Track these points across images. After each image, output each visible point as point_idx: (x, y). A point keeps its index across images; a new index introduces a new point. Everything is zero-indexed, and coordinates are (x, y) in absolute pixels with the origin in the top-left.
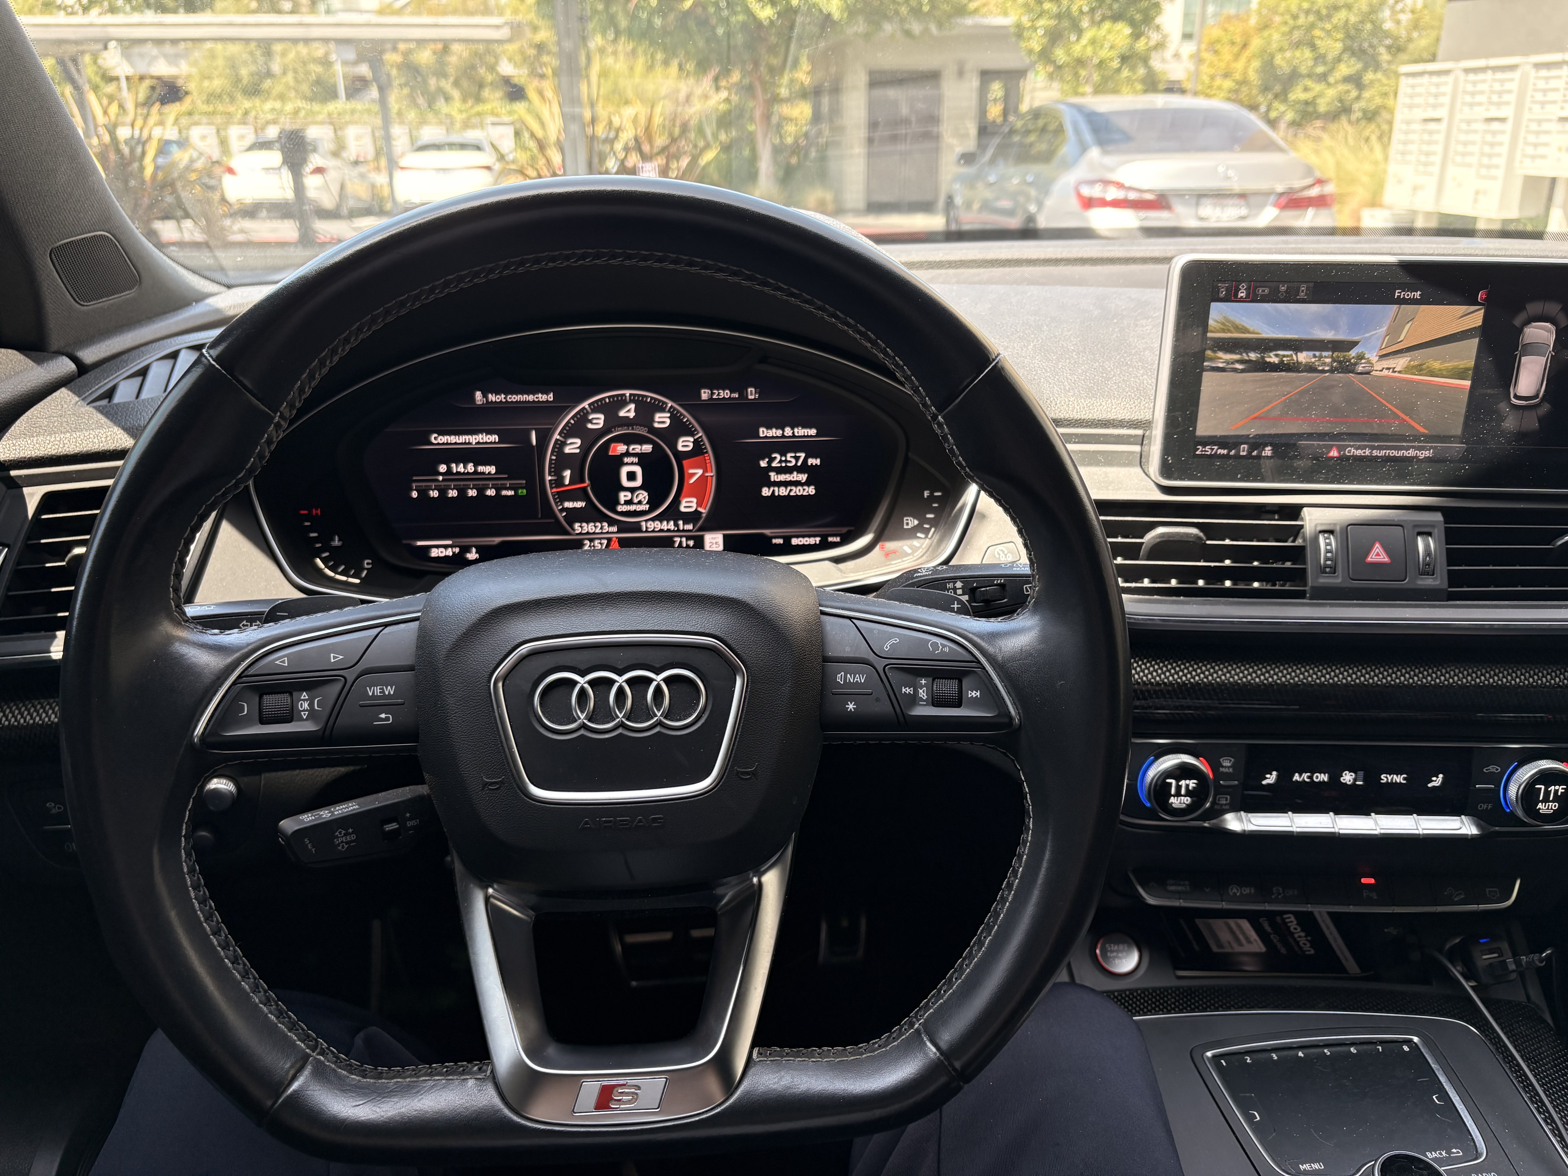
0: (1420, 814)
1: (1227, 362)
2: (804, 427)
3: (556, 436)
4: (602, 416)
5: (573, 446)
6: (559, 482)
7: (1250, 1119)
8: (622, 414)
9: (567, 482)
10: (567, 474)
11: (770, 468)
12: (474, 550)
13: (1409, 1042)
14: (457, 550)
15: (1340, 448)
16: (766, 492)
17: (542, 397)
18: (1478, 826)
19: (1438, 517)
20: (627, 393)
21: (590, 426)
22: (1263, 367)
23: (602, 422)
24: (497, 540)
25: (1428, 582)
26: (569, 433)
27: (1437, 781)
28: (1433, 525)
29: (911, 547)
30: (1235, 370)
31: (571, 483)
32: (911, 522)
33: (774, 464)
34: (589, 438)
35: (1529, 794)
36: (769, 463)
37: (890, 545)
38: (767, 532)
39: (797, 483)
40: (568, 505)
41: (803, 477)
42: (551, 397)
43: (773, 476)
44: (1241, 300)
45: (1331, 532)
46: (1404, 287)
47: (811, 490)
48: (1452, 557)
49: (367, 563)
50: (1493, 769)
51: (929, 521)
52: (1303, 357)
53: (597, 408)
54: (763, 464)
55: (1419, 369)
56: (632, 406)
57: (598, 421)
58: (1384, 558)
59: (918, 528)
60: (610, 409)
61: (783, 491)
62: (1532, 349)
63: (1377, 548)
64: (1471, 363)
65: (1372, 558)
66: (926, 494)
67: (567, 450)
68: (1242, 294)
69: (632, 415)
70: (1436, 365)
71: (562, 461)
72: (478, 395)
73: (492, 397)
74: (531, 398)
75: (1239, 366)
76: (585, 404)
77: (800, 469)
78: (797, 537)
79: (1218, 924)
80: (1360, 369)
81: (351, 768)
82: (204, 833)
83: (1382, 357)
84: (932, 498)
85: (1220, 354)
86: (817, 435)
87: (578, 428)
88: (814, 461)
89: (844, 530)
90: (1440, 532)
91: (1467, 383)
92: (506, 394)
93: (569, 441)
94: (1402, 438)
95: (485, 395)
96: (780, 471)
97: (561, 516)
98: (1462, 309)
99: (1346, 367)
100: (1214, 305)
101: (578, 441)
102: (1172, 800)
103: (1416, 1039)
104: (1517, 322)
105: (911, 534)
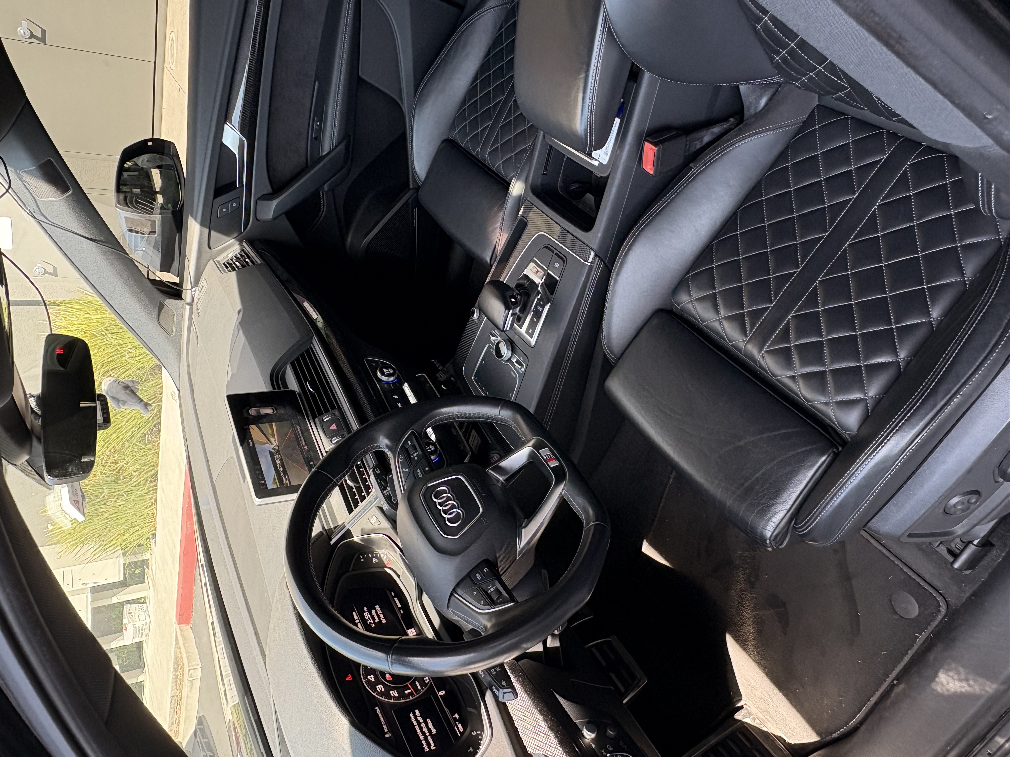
0: (407, 397)
1: (286, 480)
2: (353, 617)
3: (392, 701)
4: (377, 687)
5: (394, 693)
6: (411, 694)
7: (512, 396)
8: (373, 680)
9: (410, 691)
10: (406, 692)
11: (374, 622)
12: (454, 716)
13: (474, 379)
14: (457, 723)
15: (303, 446)
16: (384, 621)
17: (378, 711)
18: (404, 383)
19: (316, 419)
20: (364, 681)
21: (383, 690)
22: (285, 472)
23: (379, 686)
24: (446, 709)
25: (337, 413)
26: (390, 697)
27: (396, 397)
28: (319, 420)
29: (384, 556)
30: (288, 477)
31: (410, 689)
32: (375, 560)
33: (372, 622)
34: (388, 689)
35: (389, 375)
36: (372, 624)
37: (385, 562)
38: (400, 616)
39: (377, 613)
40: (419, 688)
41: (373, 611)
42: (377, 708)
43: (377, 620)
44: (265, 481)
45: (331, 441)
46: (248, 443)
47: (377, 607)
48: (327, 411)
49: (474, 734)
50: (386, 386)
51: (372, 555)
52: (278, 462)
53: (375, 690)
54: (373, 625)
55: (273, 435)
56: (369, 677)
57: (380, 688)
58: (334, 425)
59: (376, 557)
60: (373, 686)
61: (381, 616)
62: (258, 412)
63: (332, 428)
64: (267, 424)
65: (335, 428)
66: (362, 560)
67: (396, 695)
68: (263, 482)
69: (372, 676)
70: (270, 432)
71: (402, 695)
72: (387, 736)
73: (386, 730)
74: (380, 715)
75: (287, 477)
76: (375, 694)
77: (371, 613)
78: (397, 606)
79: (473, 447)
80: (277, 448)
81: (557, 696)
82: (610, 732)
83: (272, 444)
84: (364, 558)
85: (284, 482)
86: (355, 611)
87: (386, 694)
88: (365, 609)
89: (388, 592)
90: (320, 417)
91: (274, 424)
92: (382, 725)
93: (392, 695)
94: (295, 434)
95: (386, 733)
96: (374, 619)
97: (425, 689)
98: (251, 430)
99: (278, 452)
100: (269, 488)
101: (391, 692)
102: (432, 449)
103: (473, 378)
104: (251, 417)
105: (380, 559)
